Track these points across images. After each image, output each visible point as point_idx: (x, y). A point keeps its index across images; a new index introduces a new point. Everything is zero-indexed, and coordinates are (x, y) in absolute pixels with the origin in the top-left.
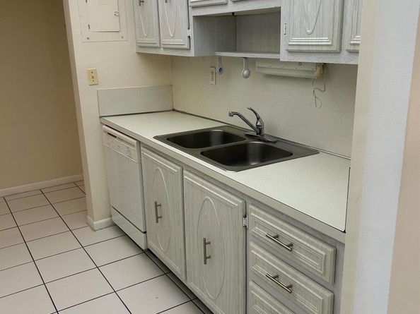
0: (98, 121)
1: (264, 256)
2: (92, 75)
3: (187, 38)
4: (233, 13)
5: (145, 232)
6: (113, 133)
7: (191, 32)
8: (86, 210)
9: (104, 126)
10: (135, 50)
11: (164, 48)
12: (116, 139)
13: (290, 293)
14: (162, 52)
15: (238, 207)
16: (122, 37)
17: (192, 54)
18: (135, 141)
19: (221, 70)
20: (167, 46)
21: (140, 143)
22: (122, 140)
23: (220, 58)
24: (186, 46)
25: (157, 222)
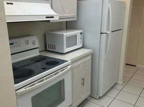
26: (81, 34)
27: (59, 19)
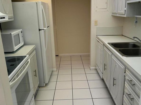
0: (96, 36)
1: (128, 87)
2: (96, 22)
3: (124, 11)
4: (139, 2)
5: (102, 73)
6: (99, 41)
7: (126, 9)
8: (90, 64)
9: (97, 38)
10: (111, 14)
11: (118, 14)
12: (99, 43)
13: (132, 100)
14: (118, 15)
15: (123, 69)
16: (107, 10)
17: (125, 16)
18: (103, 44)
19: (136, 22)
20: (119, 13)
21: (104, 45)
22: (100, 43)
23: (137, 18)
24: (124, 13)
25: (105, 70)
26: (22, 32)
27: (9, 19)
